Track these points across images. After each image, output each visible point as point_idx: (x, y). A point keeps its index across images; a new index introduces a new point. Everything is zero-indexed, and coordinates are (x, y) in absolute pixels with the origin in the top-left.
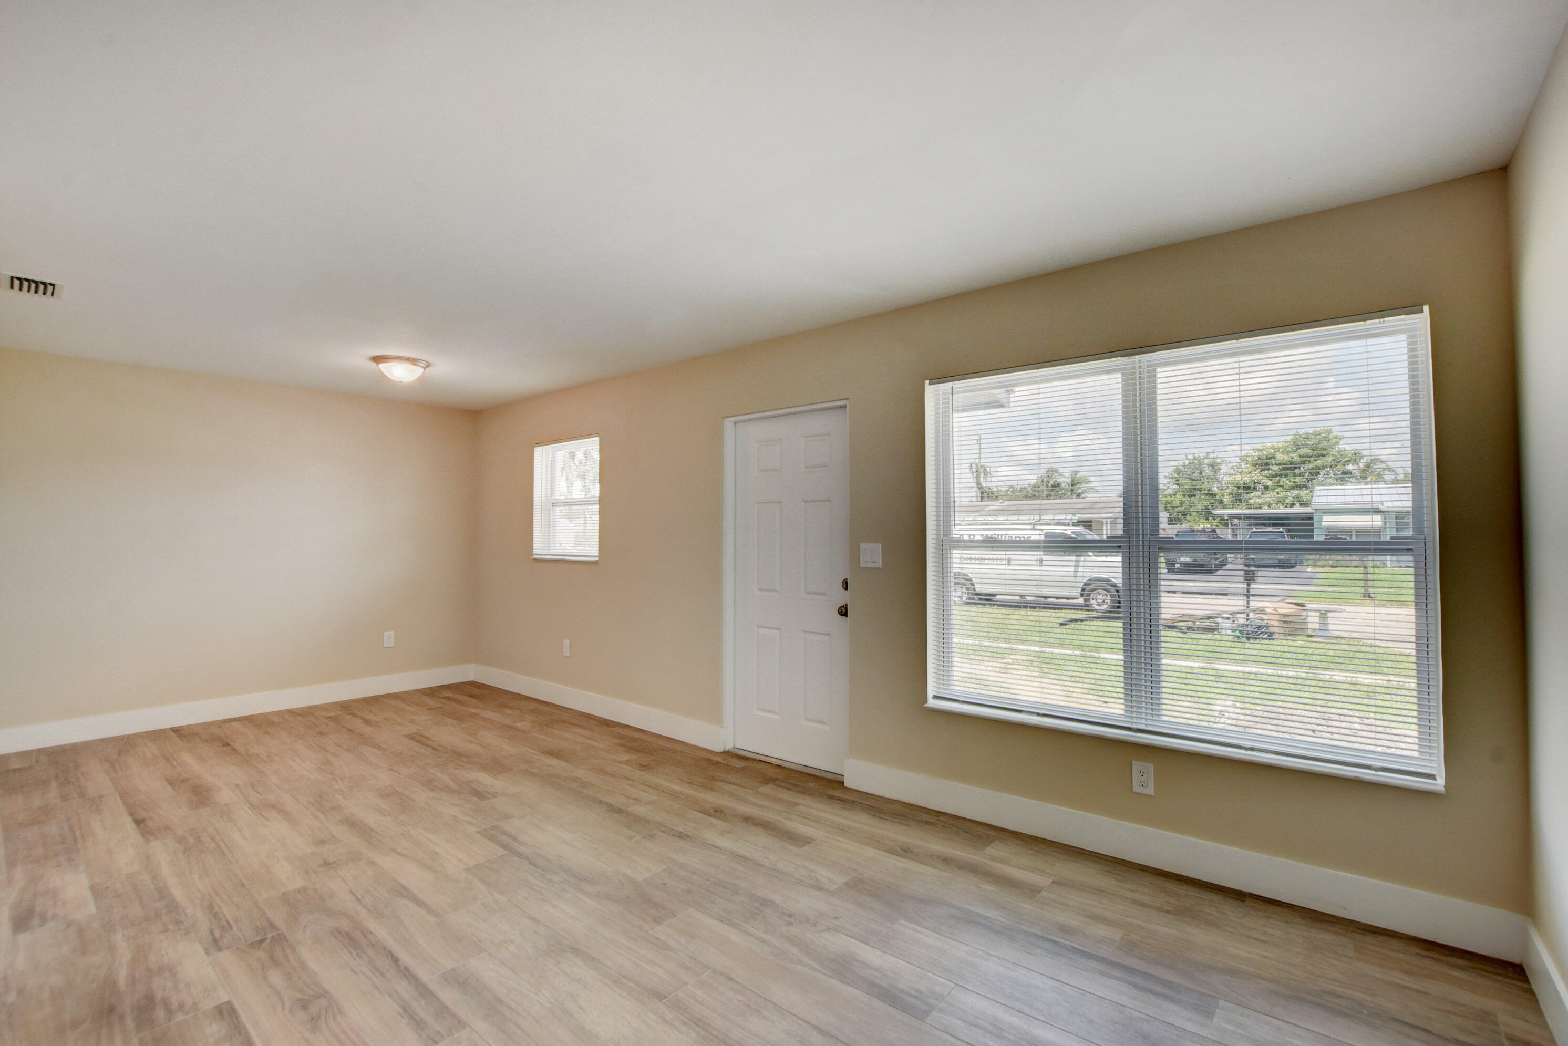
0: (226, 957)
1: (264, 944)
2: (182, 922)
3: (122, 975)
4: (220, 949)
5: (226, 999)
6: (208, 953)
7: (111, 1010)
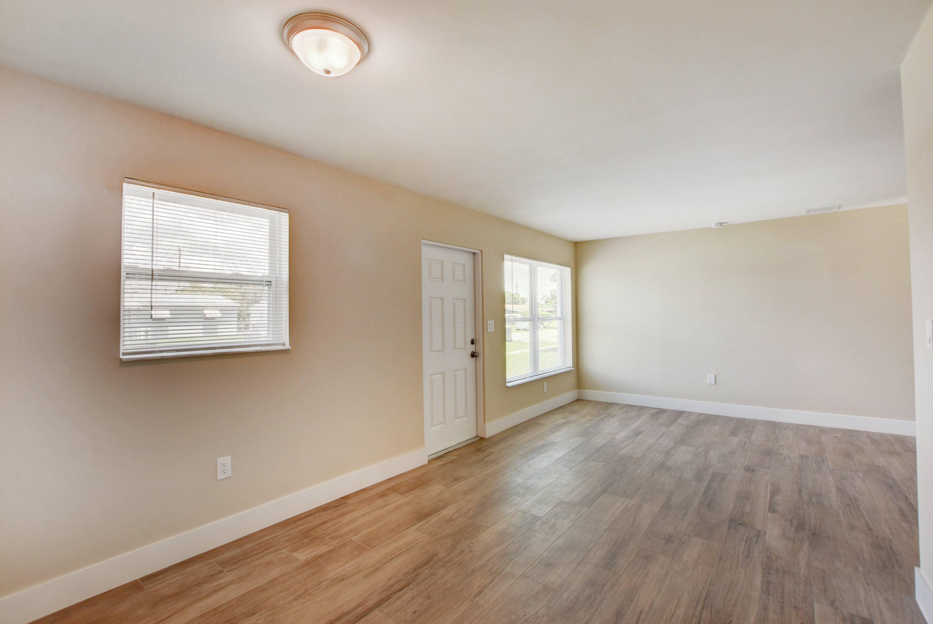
0: (759, 526)
1: (740, 522)
2: (767, 557)
3: (806, 547)
4: (759, 531)
5: (769, 513)
6: (765, 533)
7: (814, 534)
